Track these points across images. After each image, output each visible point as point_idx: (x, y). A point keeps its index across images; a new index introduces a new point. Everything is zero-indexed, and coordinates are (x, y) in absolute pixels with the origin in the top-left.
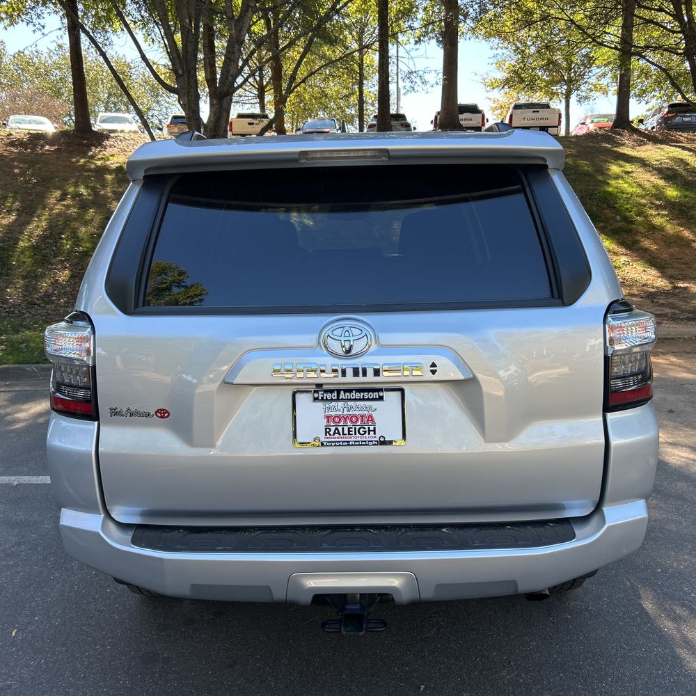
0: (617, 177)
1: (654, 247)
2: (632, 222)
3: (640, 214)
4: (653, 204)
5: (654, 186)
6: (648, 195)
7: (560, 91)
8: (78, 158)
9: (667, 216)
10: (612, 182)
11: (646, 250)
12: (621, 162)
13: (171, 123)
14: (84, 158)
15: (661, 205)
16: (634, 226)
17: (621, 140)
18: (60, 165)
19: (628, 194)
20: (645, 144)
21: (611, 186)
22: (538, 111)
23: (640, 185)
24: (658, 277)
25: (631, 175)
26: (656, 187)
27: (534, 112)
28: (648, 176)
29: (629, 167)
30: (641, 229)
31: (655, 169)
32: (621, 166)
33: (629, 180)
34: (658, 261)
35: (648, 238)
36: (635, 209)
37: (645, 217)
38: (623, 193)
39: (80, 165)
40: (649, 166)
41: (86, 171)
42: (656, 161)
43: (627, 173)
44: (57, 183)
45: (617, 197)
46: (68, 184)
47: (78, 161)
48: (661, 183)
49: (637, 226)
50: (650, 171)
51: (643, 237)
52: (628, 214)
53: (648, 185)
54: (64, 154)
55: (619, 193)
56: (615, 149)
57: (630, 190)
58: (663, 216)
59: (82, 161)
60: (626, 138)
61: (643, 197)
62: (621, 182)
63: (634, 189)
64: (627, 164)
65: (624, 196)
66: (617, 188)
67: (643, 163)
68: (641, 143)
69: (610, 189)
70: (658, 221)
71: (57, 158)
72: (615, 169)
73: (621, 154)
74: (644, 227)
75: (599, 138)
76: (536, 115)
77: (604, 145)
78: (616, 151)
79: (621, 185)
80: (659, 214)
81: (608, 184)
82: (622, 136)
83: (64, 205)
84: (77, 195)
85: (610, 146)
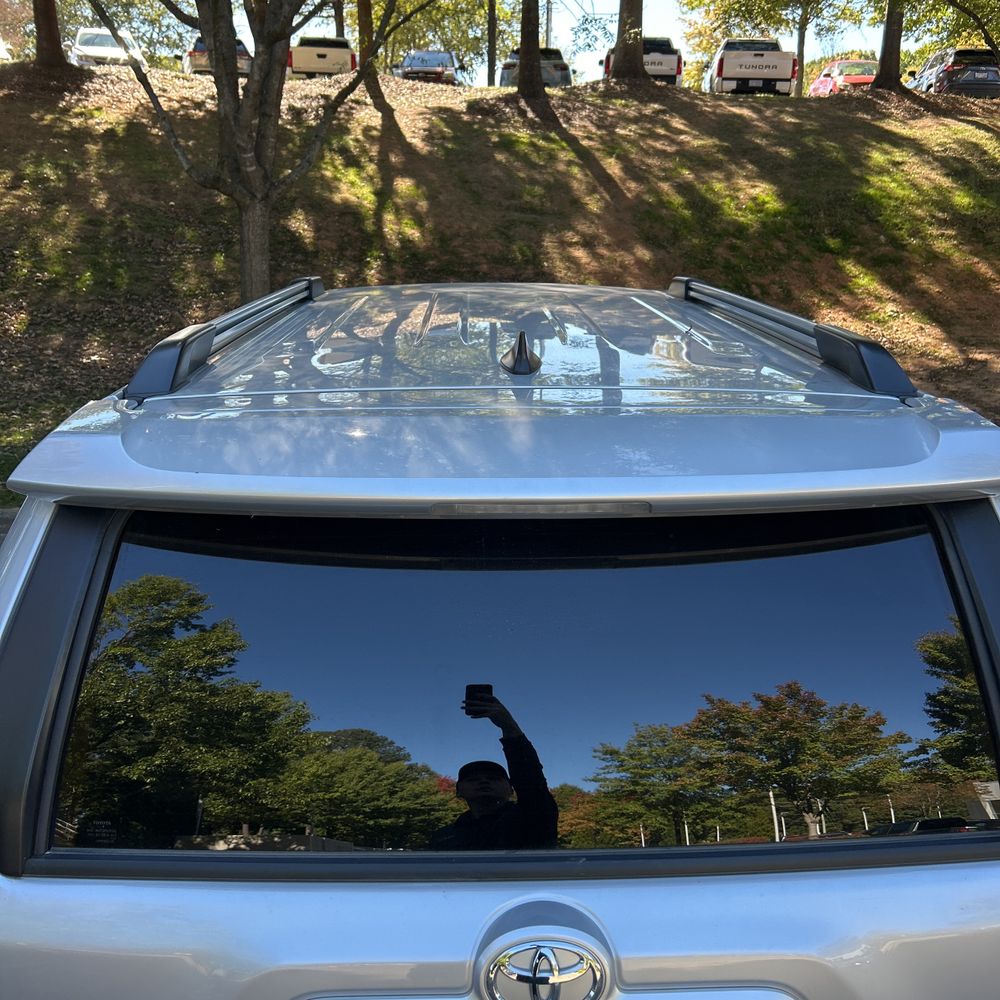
0: (882, 171)
1: (935, 289)
2: (903, 247)
3: (915, 233)
4: (933, 217)
5: (935, 188)
6: (926, 202)
7: (791, 17)
8: (42, 112)
9: (954, 237)
10: (874, 179)
11: (923, 293)
12: (886, 146)
13: (195, 50)
14: (52, 113)
15: (945, 220)
16: (906, 254)
17: (885, 108)
18: (11, 125)
19: (897, 199)
20: (922, 116)
21: (872, 186)
22: (762, 55)
23: (914, 186)
24: (943, 340)
25: (901, 168)
26: (938, 188)
27: (756, 55)
28: (926, 170)
29: (898, 155)
30: (917, 259)
31: (936, 159)
32: (886, 153)
33: (898, 177)
34: (941, 311)
35: (927, 274)
36: (907, 226)
37: (922, 238)
38: (890, 198)
39: (45, 125)
40: (928, 153)
41: (54, 137)
42: (938, 145)
43: (896, 164)
44: (6, 157)
45: (881, 205)
46: (25, 160)
47: (42, 119)
48: (946, 182)
49: (911, 253)
50: (929, 163)
51: (918, 272)
52: (897, 233)
53: (926, 186)
54: (19, 104)
55: (884, 197)
56: (877, 123)
57: (900, 192)
58: (950, 237)
59: (49, 117)
60: (894, 106)
61: (919, 205)
62: (886, 179)
63: (907, 193)
64: (896, 150)
65: (893, 203)
66: (880, 189)
67: (918, 147)
68: (915, 115)
69: (871, 191)
70: (941, 246)
71: (7, 112)
72: (877, 157)
73: (887, 131)
74: (921, 256)
75: (854, 103)
76: (758, 61)
77: (860, 115)
78: (878, 127)
79: (886, 185)
80: (942, 235)
81: (868, 181)
82: (887, 100)
83: (18, 197)
84: (39, 181)
85: (869, 117)
